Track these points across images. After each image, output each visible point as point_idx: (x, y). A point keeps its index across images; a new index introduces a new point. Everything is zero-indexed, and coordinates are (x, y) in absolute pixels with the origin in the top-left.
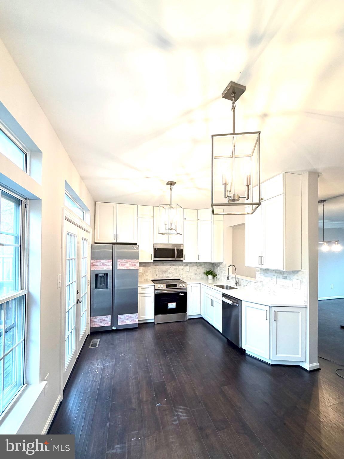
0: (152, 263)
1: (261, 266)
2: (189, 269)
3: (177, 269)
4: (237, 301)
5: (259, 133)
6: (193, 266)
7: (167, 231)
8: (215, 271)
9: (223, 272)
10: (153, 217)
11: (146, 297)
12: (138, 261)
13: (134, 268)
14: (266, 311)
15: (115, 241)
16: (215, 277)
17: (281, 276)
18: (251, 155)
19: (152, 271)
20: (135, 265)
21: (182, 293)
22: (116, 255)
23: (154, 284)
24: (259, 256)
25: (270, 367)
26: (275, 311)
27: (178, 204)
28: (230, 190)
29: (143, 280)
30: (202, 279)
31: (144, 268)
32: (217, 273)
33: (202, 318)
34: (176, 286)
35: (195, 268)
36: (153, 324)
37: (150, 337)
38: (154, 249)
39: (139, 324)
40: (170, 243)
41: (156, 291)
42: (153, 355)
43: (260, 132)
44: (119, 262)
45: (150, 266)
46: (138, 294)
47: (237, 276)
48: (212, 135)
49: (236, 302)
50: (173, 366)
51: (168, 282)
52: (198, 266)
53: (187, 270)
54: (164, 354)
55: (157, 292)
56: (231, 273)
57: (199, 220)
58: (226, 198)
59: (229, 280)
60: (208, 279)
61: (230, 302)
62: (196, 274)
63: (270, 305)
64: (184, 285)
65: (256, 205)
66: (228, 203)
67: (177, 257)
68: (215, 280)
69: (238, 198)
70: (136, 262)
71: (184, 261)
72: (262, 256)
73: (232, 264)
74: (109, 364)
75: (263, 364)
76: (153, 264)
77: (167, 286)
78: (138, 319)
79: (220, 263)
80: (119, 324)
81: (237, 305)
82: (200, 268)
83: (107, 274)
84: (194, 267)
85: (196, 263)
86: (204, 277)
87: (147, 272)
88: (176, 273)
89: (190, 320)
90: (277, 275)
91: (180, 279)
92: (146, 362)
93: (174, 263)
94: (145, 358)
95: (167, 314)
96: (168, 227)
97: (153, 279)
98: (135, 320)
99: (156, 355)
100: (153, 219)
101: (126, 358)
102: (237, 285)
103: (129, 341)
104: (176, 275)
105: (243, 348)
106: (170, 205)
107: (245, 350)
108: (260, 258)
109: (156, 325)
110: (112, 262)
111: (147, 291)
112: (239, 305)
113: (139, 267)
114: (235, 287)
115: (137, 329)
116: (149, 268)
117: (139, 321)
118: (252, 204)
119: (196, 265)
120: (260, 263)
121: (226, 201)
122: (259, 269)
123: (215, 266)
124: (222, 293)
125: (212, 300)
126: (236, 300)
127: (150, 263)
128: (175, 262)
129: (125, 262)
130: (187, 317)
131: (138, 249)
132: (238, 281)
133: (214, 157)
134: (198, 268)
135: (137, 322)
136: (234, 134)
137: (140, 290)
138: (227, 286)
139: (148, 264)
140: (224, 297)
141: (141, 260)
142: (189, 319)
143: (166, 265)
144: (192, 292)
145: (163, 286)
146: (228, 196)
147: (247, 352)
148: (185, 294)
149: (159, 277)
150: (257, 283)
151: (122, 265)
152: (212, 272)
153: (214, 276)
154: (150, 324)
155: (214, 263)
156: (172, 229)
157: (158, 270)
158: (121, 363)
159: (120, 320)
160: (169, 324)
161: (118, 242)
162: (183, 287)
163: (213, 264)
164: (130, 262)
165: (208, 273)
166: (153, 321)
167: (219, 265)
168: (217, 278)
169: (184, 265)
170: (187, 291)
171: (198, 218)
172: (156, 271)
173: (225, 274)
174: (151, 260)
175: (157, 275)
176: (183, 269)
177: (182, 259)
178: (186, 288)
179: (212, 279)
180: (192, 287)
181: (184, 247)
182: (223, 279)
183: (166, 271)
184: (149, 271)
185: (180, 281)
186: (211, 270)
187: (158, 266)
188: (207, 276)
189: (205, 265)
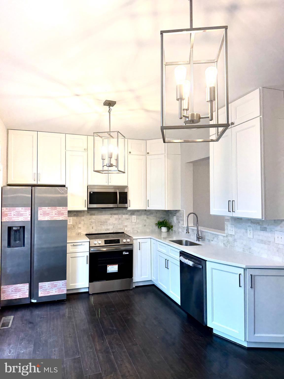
0: (86, 212)
1: (231, 214)
2: (135, 219)
3: (120, 218)
4: (201, 262)
5: (226, 28)
6: (140, 215)
7: (106, 168)
8: (170, 221)
9: (181, 222)
10: (86, 150)
11: (78, 258)
12: (67, 209)
13: (61, 218)
14: (240, 275)
15: (35, 183)
16: (171, 230)
17: (259, 227)
18: (216, 61)
19: (86, 223)
20: (63, 214)
21: (126, 251)
22: (36, 201)
23: (89, 240)
24: (229, 201)
25: (245, 352)
26: (251, 275)
27: (119, 132)
28: (187, 108)
29: (74, 234)
30: (152, 232)
31: (75, 218)
32: (173, 224)
33: (154, 285)
34: (118, 241)
35: (144, 217)
36: (87, 295)
37: (83, 312)
38: (89, 192)
39: (68, 295)
40: (110, 184)
41: (92, 249)
42: (85, 338)
43: (227, 26)
44: (41, 211)
45: (83, 216)
46: (66, 253)
47: (200, 228)
48: (161, 31)
49: (199, 262)
50: (113, 352)
51: (108, 237)
52: (147, 215)
53: (133, 221)
54: (101, 336)
55: (92, 251)
56: (191, 224)
57: (148, 153)
58: (181, 118)
59: (189, 233)
60: (161, 232)
61: (190, 263)
62: (145, 226)
63: (245, 267)
64: (128, 240)
65: (223, 128)
66: (184, 125)
67: (119, 203)
68: (171, 233)
69: (198, 119)
70: (64, 210)
71: (129, 208)
72: (232, 201)
73: (192, 212)
74: (25, 351)
75: (237, 348)
76: (88, 213)
77: (106, 242)
78: (66, 288)
79: (177, 210)
80: (40, 295)
81: (201, 267)
82: (151, 217)
83: (24, 227)
84: (142, 216)
85: (146, 210)
86: (155, 230)
87: (79, 224)
88: (119, 225)
89: (137, 289)
90: (253, 225)
91: (123, 233)
92: (76, 346)
93: (116, 212)
94: (75, 342)
95: (107, 280)
96: (106, 162)
97: (88, 233)
98: (62, 289)
99: (91, 338)
100: (86, 153)
101: (49, 341)
102: (200, 239)
103: (53, 319)
104: (119, 227)
105: (208, 325)
106: (109, 133)
107: (212, 329)
108: (231, 203)
109: (91, 295)
110: (30, 211)
111: (79, 249)
112: (202, 267)
113: (68, 216)
114: (197, 242)
115: (65, 302)
116: (83, 218)
117: (67, 290)
118: (217, 126)
119: (145, 214)
120: (231, 210)
121: (181, 123)
122: (228, 218)
123: (170, 215)
124: (179, 251)
125: (167, 261)
126: (199, 261)
127: (84, 211)
128: (118, 210)
129: (49, 210)
130: (134, 284)
131: (67, 193)
132: (202, 235)
133: (164, 63)
134: (148, 218)
135: (65, 292)
136: (192, 29)
137: (70, 248)
138: (186, 241)
139: (81, 213)
140: (182, 256)
141: (71, 207)
142: (136, 287)
143: (105, 214)
144: (139, 249)
145: (100, 242)
146: (184, 116)
147: (214, 332)
148: (131, 252)
149: (96, 230)
150: (227, 237)
151: (45, 214)
152: (166, 223)
153: (169, 227)
154: (83, 295)
155: (168, 211)
156: (111, 166)
157: (94, 221)
158: (41, 349)
159: (42, 289)
160: (109, 295)
161: (40, 183)
162: (127, 243)
163: (168, 213)
164: (56, 211)
165: (161, 224)
166: (87, 290)
167: (175, 213)
168: (173, 231)
169: (130, 213)
170: (133, 248)
171: (147, 152)
172: (92, 222)
173: (184, 225)
174: (85, 207)
175: (93, 228)
176: (127, 219)
177: (126, 205)
178: (132, 244)
179: (167, 232)
180: (139, 242)
181: (128, 190)
182: (181, 232)
183: (105, 223)
184: (82, 222)
185: (124, 236)
186: (165, 221)
187: (94, 215)
188: (159, 228)
189: (157, 213)
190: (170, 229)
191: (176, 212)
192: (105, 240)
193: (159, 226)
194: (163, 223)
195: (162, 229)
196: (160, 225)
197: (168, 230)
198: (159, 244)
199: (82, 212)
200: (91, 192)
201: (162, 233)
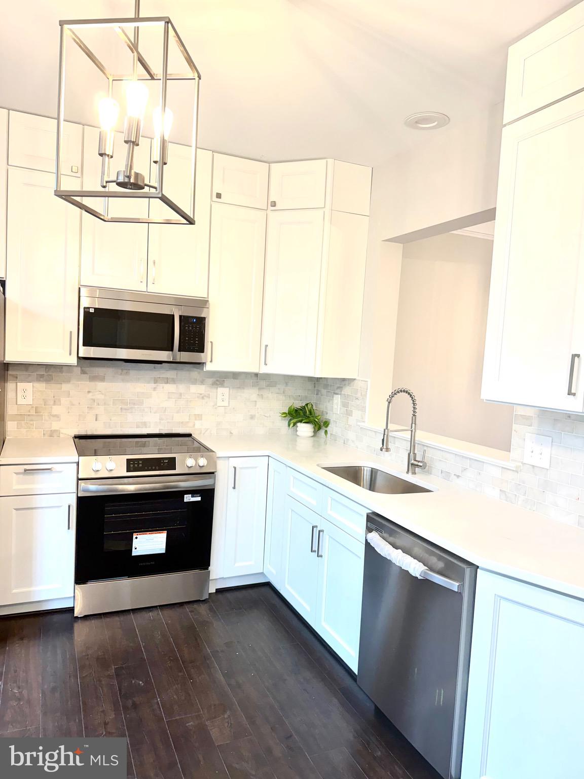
2: (226, 397)
3: (181, 394)
6: (241, 387)
8: (322, 407)
9: (356, 414)
10: (79, 171)
11: (40, 511)
16: (322, 432)
19: (76, 400)
21: (193, 492)
23: (75, 457)
27: (170, 22)
29: (38, 434)
30: (274, 434)
32: (331, 417)
33: (268, 585)
34: (171, 463)
35: (251, 393)
38: (85, 308)
40: (152, 289)
41: (82, 484)
45: (68, 381)
47: (420, 436)
49: (442, 565)
51: (139, 448)
52: (259, 389)
53: (220, 403)
55: (84, 491)
57: (274, 204)
59: (387, 449)
60: (296, 435)
61: (412, 565)
62: (252, 417)
64: (202, 462)
67: (180, 350)
68: (322, 440)
71: (209, 367)
76: (82, 372)
77: (132, 465)
79: (344, 380)
81: (454, 586)
82: (270, 395)
84: (246, 390)
85: (256, 375)
86: (280, 429)
87: (55, 403)
88: (178, 412)
89: (220, 596)
91: (189, 435)
95: (131, 577)
97: (83, 433)
102: (419, 471)
104: (177, 417)
109: (79, 621)
112: (461, 587)
116: (65, 387)
119: (254, 386)
123: (324, 391)
125: (316, 534)
127: (69, 366)
130: (211, 584)
132: (423, 456)
134: (261, 396)
139: (61, 372)
140: (377, 530)
142: (219, 591)
143: (137, 380)
144: (234, 488)
145: (111, 465)
148: (208, 495)
149: (106, 425)
150: (516, 471)
152: (310, 412)
153: (320, 425)
154: (56, 618)
155: (318, 379)
157: (102, 397)
162: (199, 471)
163: (316, 382)
165: (297, 415)
166: (66, 605)
167: (338, 388)
168: (329, 435)
169: (210, 381)
170: (215, 483)
171: (272, 199)
172: (94, 400)
173: (364, 422)
174: (70, 354)
175: (99, 418)
176: (203, 398)
177: (202, 357)
178: (213, 473)
179: (312, 437)
180: (235, 468)
181: (208, 312)
182: (353, 441)
183: (134, 404)
184: (64, 401)
185: (190, 443)
186: (309, 406)
187: (102, 379)
188: (292, 425)
189: (287, 384)
190: (320, 428)
191: (343, 383)
192: (128, 460)
193: (291, 420)
194: (302, 414)
195: (298, 429)
196: (294, 418)
197: (316, 432)
198: (294, 478)
199: (64, 368)
200: (89, 308)
201: (298, 440)
